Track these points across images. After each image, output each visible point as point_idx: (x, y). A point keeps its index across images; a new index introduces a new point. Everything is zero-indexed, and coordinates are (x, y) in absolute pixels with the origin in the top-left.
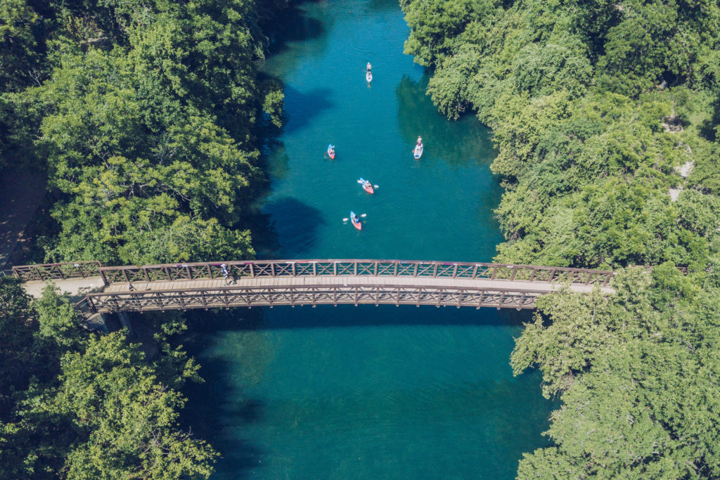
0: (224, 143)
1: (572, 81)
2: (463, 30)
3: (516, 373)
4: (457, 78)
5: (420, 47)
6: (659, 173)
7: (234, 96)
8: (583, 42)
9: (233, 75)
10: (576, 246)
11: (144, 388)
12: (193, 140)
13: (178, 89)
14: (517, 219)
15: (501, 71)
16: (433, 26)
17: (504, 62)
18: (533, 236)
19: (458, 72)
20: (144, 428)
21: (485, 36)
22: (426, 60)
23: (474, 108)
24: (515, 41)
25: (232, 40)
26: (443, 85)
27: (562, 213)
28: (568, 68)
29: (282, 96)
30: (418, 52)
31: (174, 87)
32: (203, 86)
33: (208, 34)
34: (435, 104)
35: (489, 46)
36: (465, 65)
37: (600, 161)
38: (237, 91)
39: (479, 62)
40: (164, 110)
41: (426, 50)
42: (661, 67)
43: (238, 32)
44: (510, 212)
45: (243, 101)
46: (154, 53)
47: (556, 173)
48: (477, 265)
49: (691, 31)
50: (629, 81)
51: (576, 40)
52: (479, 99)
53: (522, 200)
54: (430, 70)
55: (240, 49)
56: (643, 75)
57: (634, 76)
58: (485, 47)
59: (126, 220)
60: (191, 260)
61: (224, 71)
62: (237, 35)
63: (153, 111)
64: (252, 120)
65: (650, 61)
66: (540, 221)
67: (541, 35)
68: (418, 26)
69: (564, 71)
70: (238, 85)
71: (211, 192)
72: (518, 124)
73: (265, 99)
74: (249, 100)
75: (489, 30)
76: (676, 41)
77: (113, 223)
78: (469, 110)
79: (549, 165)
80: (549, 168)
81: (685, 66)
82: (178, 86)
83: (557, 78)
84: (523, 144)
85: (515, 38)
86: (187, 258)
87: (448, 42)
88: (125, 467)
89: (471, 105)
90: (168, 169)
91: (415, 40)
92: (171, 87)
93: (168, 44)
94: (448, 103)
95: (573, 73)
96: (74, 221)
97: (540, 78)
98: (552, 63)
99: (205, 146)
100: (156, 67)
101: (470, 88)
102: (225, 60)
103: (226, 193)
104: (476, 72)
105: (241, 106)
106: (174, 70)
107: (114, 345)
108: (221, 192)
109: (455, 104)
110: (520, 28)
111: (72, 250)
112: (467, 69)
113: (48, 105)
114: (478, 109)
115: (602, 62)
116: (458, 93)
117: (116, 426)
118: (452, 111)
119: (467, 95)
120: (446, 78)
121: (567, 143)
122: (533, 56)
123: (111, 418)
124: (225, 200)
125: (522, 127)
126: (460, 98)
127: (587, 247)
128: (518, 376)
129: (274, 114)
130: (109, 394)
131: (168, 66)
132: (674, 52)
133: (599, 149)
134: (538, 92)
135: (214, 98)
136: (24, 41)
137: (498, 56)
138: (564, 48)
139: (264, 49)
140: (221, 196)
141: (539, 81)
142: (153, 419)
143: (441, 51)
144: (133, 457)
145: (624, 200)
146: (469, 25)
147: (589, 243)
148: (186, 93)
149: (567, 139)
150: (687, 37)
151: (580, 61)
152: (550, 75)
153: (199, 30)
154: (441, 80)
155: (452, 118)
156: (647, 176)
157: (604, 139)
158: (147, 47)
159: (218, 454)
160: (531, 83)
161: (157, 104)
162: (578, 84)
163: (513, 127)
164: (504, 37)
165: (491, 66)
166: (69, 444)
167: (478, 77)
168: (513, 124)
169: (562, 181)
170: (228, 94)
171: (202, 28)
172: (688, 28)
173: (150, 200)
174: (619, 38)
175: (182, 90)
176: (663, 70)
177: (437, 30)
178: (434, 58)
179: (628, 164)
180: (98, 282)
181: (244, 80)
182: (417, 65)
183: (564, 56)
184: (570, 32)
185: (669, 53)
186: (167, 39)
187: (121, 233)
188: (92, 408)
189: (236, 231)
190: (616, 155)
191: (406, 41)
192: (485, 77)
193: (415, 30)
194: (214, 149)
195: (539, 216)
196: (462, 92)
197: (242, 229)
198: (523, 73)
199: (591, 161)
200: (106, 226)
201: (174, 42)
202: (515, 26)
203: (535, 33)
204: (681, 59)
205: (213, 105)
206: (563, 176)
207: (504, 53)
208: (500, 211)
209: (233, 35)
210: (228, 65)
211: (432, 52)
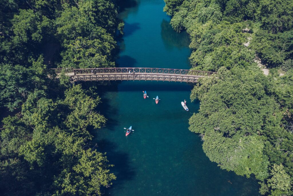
0: (108, 35)
1: (215, 19)
2: (182, 3)
3: (192, 101)
4: (180, 18)
5: (169, 9)
6: (237, 44)
7: (109, 24)
8: (220, 6)
9: (109, 17)
10: (212, 66)
11: (87, 99)
12: (99, 34)
13: (93, 21)
14: (195, 60)
15: (194, 17)
16: (173, 2)
17: (195, 14)
18: (200, 65)
19: (180, 17)
20: (87, 109)
21: (189, 5)
22: (170, 13)
23: (185, 29)
24: (199, 7)
25: (109, 6)
26: (175, 21)
27: (209, 58)
28: (214, 15)
29: (124, 24)
30: (168, 11)
31: (92, 20)
32: (100, 21)
33: (102, 4)
34: (173, 27)
35: (190, 8)
36: (182, 14)
37: (219, 41)
38: (110, 22)
39: (187, 14)
40: (90, 27)
41: (170, 10)
42: (244, 14)
43: (111, 4)
44: (194, 58)
45: (112, 26)
46: (87, 10)
47: (207, 45)
48: (181, 70)
49: (253, 3)
50: (233, 19)
51: (217, 6)
52: (187, 25)
53: (197, 54)
54: (172, 17)
55: (111, 9)
56: (238, 16)
57: (235, 17)
58: (189, 9)
59: (81, 55)
60: (99, 67)
61: (106, 16)
62: (111, 5)
63: (86, 27)
64: (114, 32)
65: (240, 12)
66: (203, 61)
67: (207, 4)
68: (168, 2)
69: (213, 16)
70: (110, 21)
71: (105, 49)
72: (197, 32)
73: (118, 25)
74: (113, 25)
75: (190, 3)
76: (249, 6)
77: (78, 57)
78: (184, 29)
79: (205, 43)
80: (205, 44)
81: (252, 14)
82: (93, 20)
83: (211, 18)
84: (199, 38)
85: (199, 6)
86: (98, 67)
87: (178, 7)
88: (82, 119)
89: (184, 27)
90: (93, 41)
91: (167, 7)
92: (91, 20)
93: (91, 7)
94: (177, 27)
95: (216, 16)
96: (67, 56)
97: (206, 18)
98: (209, 13)
99: (102, 36)
100: (87, 14)
101: (184, 22)
102: (106, 12)
103: (109, 49)
104: (186, 17)
105: (111, 27)
106: (92, 15)
107: (79, 87)
108: (107, 49)
109: (179, 28)
110: (201, 2)
111: (65, 65)
112: (183, 16)
113: (58, 24)
114: (186, 29)
115: (225, 13)
116: (180, 23)
117: (80, 109)
118: (178, 29)
119: (183, 24)
120: (176, 19)
121: (210, 36)
122: (204, 11)
123: (78, 107)
124: (108, 51)
125: (198, 33)
126: (181, 25)
127: (215, 67)
128: (193, 102)
129: (121, 30)
130: (78, 100)
131: (91, 14)
132: (248, 10)
133: (219, 37)
134: (205, 23)
135: (103, 24)
136: (49, 6)
137: (193, 12)
138: (213, 8)
139: (117, 10)
140: (107, 50)
141: (205, 19)
142: (90, 107)
143: (175, 10)
144: (85, 117)
145: (225, 52)
146: (184, 2)
147: (216, 66)
148: (95, 22)
149: (210, 34)
150: (252, 5)
151: (218, 12)
152: (209, 17)
153: (99, 3)
154: (175, 19)
155: (178, 32)
156: (233, 45)
157: (220, 34)
158: (85, 8)
159: (107, 119)
160: (203, 20)
161: (87, 25)
162: (218, 20)
163: (196, 33)
164: (195, 5)
165: (191, 15)
166: (68, 113)
167: (187, 18)
168: (196, 32)
169: (209, 48)
170: (107, 23)
171: (100, 3)
172: (252, 2)
173: (88, 50)
174: (230, 5)
175: (94, 21)
176: (245, 15)
177: (174, 3)
178: (173, 13)
179: (228, 42)
180: (73, 74)
181: (112, 19)
182: (168, 15)
183: (213, 11)
184: (215, 3)
185: (246, 10)
186: (90, 6)
187: (79, 60)
188: (74, 103)
189: (111, 62)
190: (224, 39)
191: (164, 8)
192: (189, 18)
193: (167, 4)
194: (105, 36)
195: (202, 59)
196: (181, 23)
197: (112, 62)
198: (200, 16)
199: (217, 41)
200: (75, 57)
201: (92, 6)
202: (199, 2)
203: (205, 4)
204: (250, 11)
205: (103, 26)
206: (209, 46)
207: (195, 10)
208: (190, 58)
209: (109, 5)
210: (107, 14)
211: (172, 11)
